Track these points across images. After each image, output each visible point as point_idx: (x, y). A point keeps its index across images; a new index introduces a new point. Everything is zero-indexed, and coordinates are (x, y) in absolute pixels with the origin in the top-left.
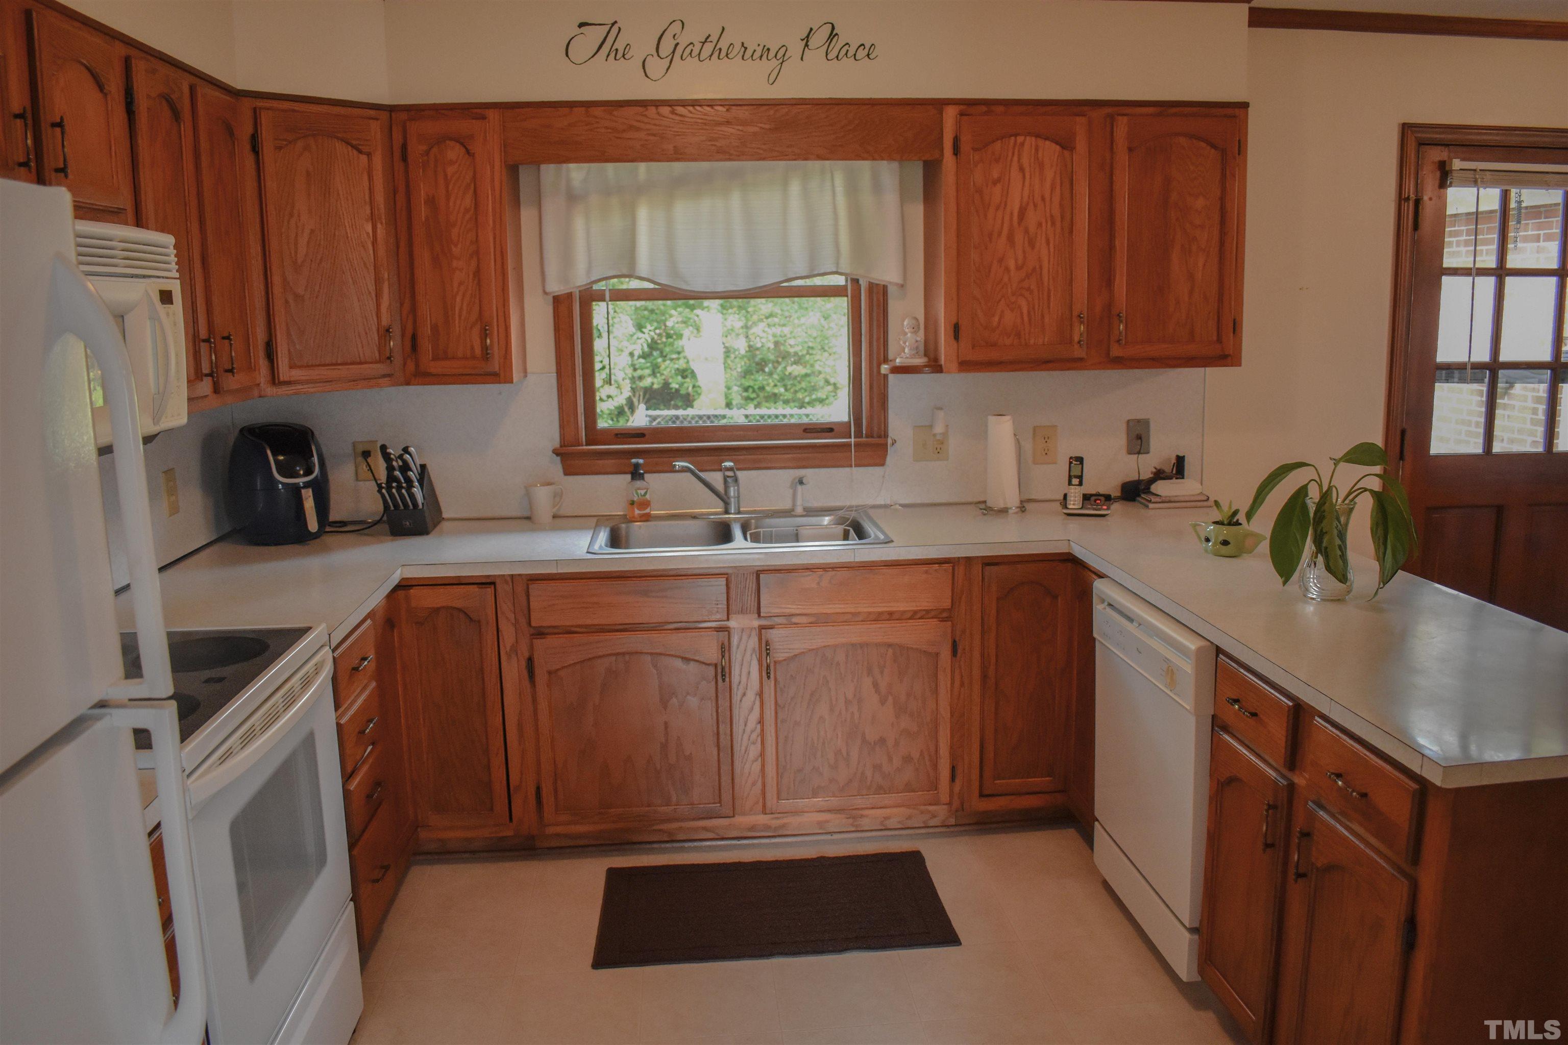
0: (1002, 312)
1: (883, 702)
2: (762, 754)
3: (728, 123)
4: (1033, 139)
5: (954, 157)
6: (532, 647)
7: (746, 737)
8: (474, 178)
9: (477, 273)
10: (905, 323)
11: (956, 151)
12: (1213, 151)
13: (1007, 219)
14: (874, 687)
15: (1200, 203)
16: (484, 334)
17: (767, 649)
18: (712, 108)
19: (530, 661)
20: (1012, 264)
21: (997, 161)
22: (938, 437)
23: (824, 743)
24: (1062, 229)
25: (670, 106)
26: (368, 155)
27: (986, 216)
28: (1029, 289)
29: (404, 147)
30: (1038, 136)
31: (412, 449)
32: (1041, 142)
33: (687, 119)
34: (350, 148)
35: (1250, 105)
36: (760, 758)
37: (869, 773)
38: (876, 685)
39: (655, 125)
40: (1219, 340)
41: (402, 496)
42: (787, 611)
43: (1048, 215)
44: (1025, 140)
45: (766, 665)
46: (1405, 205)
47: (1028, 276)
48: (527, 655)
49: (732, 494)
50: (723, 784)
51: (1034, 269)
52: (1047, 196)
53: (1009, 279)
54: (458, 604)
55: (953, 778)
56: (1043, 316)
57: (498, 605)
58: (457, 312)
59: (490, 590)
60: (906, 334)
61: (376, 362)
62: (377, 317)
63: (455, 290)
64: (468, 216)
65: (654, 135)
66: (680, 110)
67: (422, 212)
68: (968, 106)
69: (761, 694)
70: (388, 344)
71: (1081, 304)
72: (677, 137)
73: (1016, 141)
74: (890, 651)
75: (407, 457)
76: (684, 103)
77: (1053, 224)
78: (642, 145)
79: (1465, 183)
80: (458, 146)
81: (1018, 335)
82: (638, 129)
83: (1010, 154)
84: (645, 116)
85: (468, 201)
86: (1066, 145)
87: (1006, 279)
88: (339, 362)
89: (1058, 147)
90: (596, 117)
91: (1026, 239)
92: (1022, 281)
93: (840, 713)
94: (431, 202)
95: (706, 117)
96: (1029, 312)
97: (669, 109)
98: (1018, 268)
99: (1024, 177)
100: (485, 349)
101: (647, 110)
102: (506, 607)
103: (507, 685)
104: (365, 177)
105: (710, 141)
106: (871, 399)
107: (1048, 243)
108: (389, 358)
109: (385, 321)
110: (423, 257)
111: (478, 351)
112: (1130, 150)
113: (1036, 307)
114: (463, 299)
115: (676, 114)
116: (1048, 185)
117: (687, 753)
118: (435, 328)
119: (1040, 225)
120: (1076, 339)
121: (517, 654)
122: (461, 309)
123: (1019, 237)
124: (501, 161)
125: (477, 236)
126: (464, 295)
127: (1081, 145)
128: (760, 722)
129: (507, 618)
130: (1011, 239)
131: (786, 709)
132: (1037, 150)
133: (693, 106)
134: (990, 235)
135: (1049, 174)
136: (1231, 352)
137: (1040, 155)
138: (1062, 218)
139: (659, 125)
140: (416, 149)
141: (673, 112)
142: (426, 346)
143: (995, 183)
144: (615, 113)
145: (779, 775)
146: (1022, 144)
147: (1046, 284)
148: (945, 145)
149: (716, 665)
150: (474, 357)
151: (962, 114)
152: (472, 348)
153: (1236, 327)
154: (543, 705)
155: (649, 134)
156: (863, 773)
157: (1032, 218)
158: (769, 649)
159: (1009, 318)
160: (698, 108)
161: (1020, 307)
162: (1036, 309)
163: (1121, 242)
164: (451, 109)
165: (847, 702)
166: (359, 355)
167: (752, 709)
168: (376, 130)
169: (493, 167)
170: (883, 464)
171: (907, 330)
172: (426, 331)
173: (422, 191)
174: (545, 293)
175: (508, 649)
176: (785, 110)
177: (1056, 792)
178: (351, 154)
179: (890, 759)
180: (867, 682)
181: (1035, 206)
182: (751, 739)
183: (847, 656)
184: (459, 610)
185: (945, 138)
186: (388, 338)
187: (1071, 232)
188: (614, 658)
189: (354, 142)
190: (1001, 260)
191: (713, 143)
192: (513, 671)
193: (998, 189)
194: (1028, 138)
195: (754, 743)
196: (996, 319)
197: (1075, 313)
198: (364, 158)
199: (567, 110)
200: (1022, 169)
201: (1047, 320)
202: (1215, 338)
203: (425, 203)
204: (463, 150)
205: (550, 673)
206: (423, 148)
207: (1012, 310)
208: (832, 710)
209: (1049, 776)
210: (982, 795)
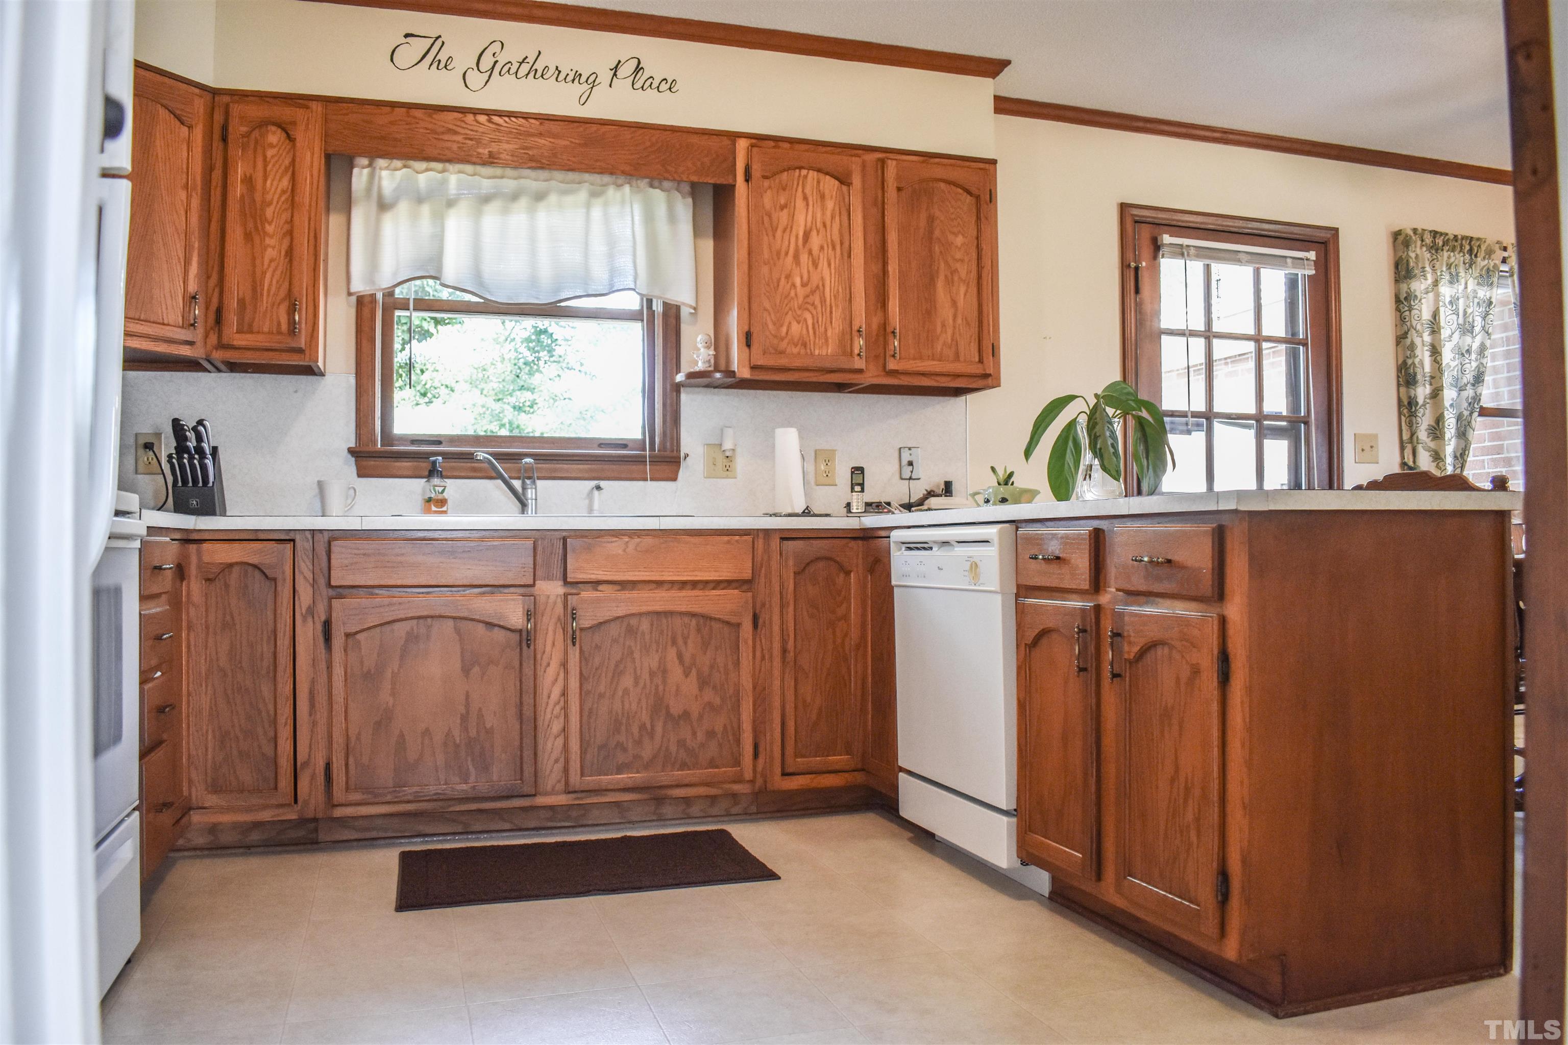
0: (790, 323)
1: (687, 675)
2: (565, 730)
3: (541, 135)
4: (815, 173)
5: (746, 183)
6: (330, 607)
7: (549, 710)
8: (293, 161)
9: (290, 253)
10: (698, 339)
11: (747, 180)
12: (969, 197)
13: (793, 240)
14: (678, 658)
15: (959, 240)
16: (292, 309)
17: (573, 614)
18: (527, 121)
19: (327, 626)
20: (798, 281)
21: (784, 189)
22: (728, 454)
23: (628, 717)
24: (842, 254)
25: (488, 115)
26: (189, 127)
27: (774, 236)
28: (813, 304)
29: (225, 128)
30: (819, 171)
31: (206, 423)
32: (821, 176)
33: (502, 128)
34: (172, 116)
35: (998, 162)
36: (563, 734)
37: (673, 749)
38: (680, 656)
39: (472, 130)
40: (981, 361)
41: (192, 466)
42: (593, 577)
43: (829, 241)
44: (808, 173)
45: (571, 632)
46: (1127, 272)
47: (813, 292)
48: (323, 618)
49: (529, 496)
50: (525, 759)
51: (818, 287)
52: (828, 223)
53: (796, 295)
54: (254, 560)
55: (756, 755)
56: (826, 330)
57: (296, 563)
58: (266, 288)
59: (289, 546)
60: (699, 349)
61: (179, 327)
62: (184, 283)
63: (266, 266)
64: (283, 199)
65: (471, 139)
66: (496, 119)
67: (237, 189)
68: (758, 140)
69: (564, 665)
70: (192, 312)
71: (860, 320)
72: (493, 144)
73: (800, 174)
74: (694, 622)
75: (201, 428)
76: (500, 114)
77: (834, 248)
78: (459, 148)
79: (1174, 255)
80: (279, 131)
81: (805, 345)
82: (456, 133)
83: (795, 183)
84: (463, 121)
85: (285, 183)
86: (844, 180)
87: (792, 294)
88: (142, 318)
89: (837, 182)
90: (415, 118)
91: (811, 259)
92: (808, 296)
93: (645, 684)
94: (248, 181)
95: (521, 128)
96: (813, 324)
97: (486, 117)
98: (804, 285)
99: (808, 205)
100: (292, 324)
101: (465, 116)
102: (304, 567)
103: (300, 649)
104: (185, 147)
105: (523, 149)
106: (664, 416)
107: (829, 265)
108: (193, 325)
109: (192, 287)
110: (235, 234)
111: (284, 327)
112: (899, 189)
113: (820, 319)
114: (273, 276)
115: (493, 123)
116: (828, 213)
117: (488, 726)
118: (242, 302)
119: (822, 248)
120: (856, 351)
121: (313, 617)
122: (270, 285)
123: (804, 258)
124: (321, 149)
125: (292, 216)
126: (274, 271)
127: (857, 181)
128: (564, 694)
129: (305, 577)
130: (796, 257)
131: (591, 680)
132: (818, 182)
133: (508, 116)
134: (778, 254)
135: (830, 204)
136: (991, 372)
137: (821, 188)
138: (842, 244)
139: (477, 131)
140: (237, 129)
141: (490, 121)
142: (232, 319)
143: (782, 208)
144: (434, 116)
145: (583, 752)
146: (806, 177)
147: (828, 300)
148: (737, 173)
149: (520, 631)
150: (279, 333)
151: (752, 146)
152: (279, 324)
153: (995, 351)
154: (338, 672)
155: (466, 139)
156: (667, 749)
157: (816, 241)
158: (575, 614)
159: (796, 328)
160: (513, 119)
161: (805, 320)
162: (820, 323)
163: (893, 268)
164: (275, 98)
165: (652, 674)
166: (163, 316)
167: (556, 680)
168: (199, 105)
169: (313, 154)
170: (675, 479)
171: (700, 346)
172: (232, 304)
173: (240, 170)
174: (350, 294)
175: (304, 611)
176: (594, 128)
177: (854, 771)
178: (172, 121)
179: (694, 734)
180: (672, 653)
181: (818, 232)
182: (555, 712)
183: (652, 625)
184: (255, 566)
185: (737, 167)
186: (193, 305)
187: (849, 256)
188: (415, 622)
189: (178, 112)
190: (788, 277)
191: (526, 151)
192: (307, 633)
193: (784, 215)
194: (811, 172)
195: (557, 717)
196: (784, 329)
197: (855, 328)
198: (185, 130)
199: (388, 109)
200: (805, 198)
201: (829, 333)
202: (977, 360)
203: (242, 181)
204: (284, 135)
205: (348, 635)
206: (244, 129)
207: (798, 322)
208: (636, 683)
209: (848, 754)
210: (784, 774)
